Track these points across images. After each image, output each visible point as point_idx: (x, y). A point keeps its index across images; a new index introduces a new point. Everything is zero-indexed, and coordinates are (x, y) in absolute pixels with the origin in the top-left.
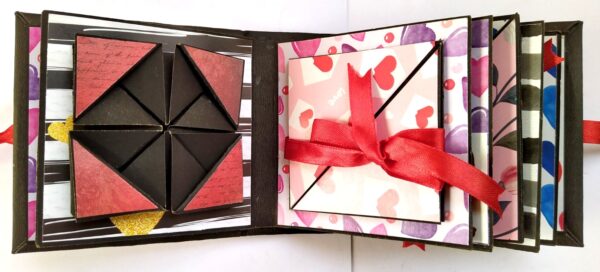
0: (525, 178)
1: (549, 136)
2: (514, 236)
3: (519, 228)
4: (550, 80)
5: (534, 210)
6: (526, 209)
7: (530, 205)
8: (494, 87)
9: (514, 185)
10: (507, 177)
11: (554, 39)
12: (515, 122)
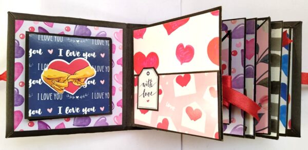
0: (272, 101)
1: (284, 80)
2: (266, 131)
3: (268, 127)
4: (285, 52)
5: (276, 118)
6: (272, 118)
7: (274, 115)
8: (257, 55)
9: (266, 105)
10: (262, 101)
11: (288, 30)
12: (268, 73)
